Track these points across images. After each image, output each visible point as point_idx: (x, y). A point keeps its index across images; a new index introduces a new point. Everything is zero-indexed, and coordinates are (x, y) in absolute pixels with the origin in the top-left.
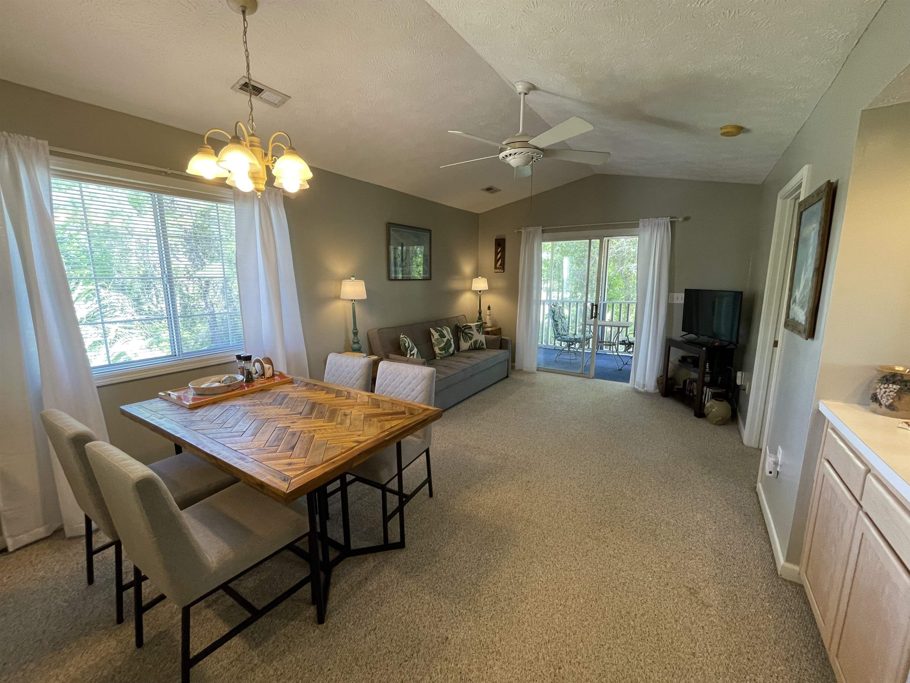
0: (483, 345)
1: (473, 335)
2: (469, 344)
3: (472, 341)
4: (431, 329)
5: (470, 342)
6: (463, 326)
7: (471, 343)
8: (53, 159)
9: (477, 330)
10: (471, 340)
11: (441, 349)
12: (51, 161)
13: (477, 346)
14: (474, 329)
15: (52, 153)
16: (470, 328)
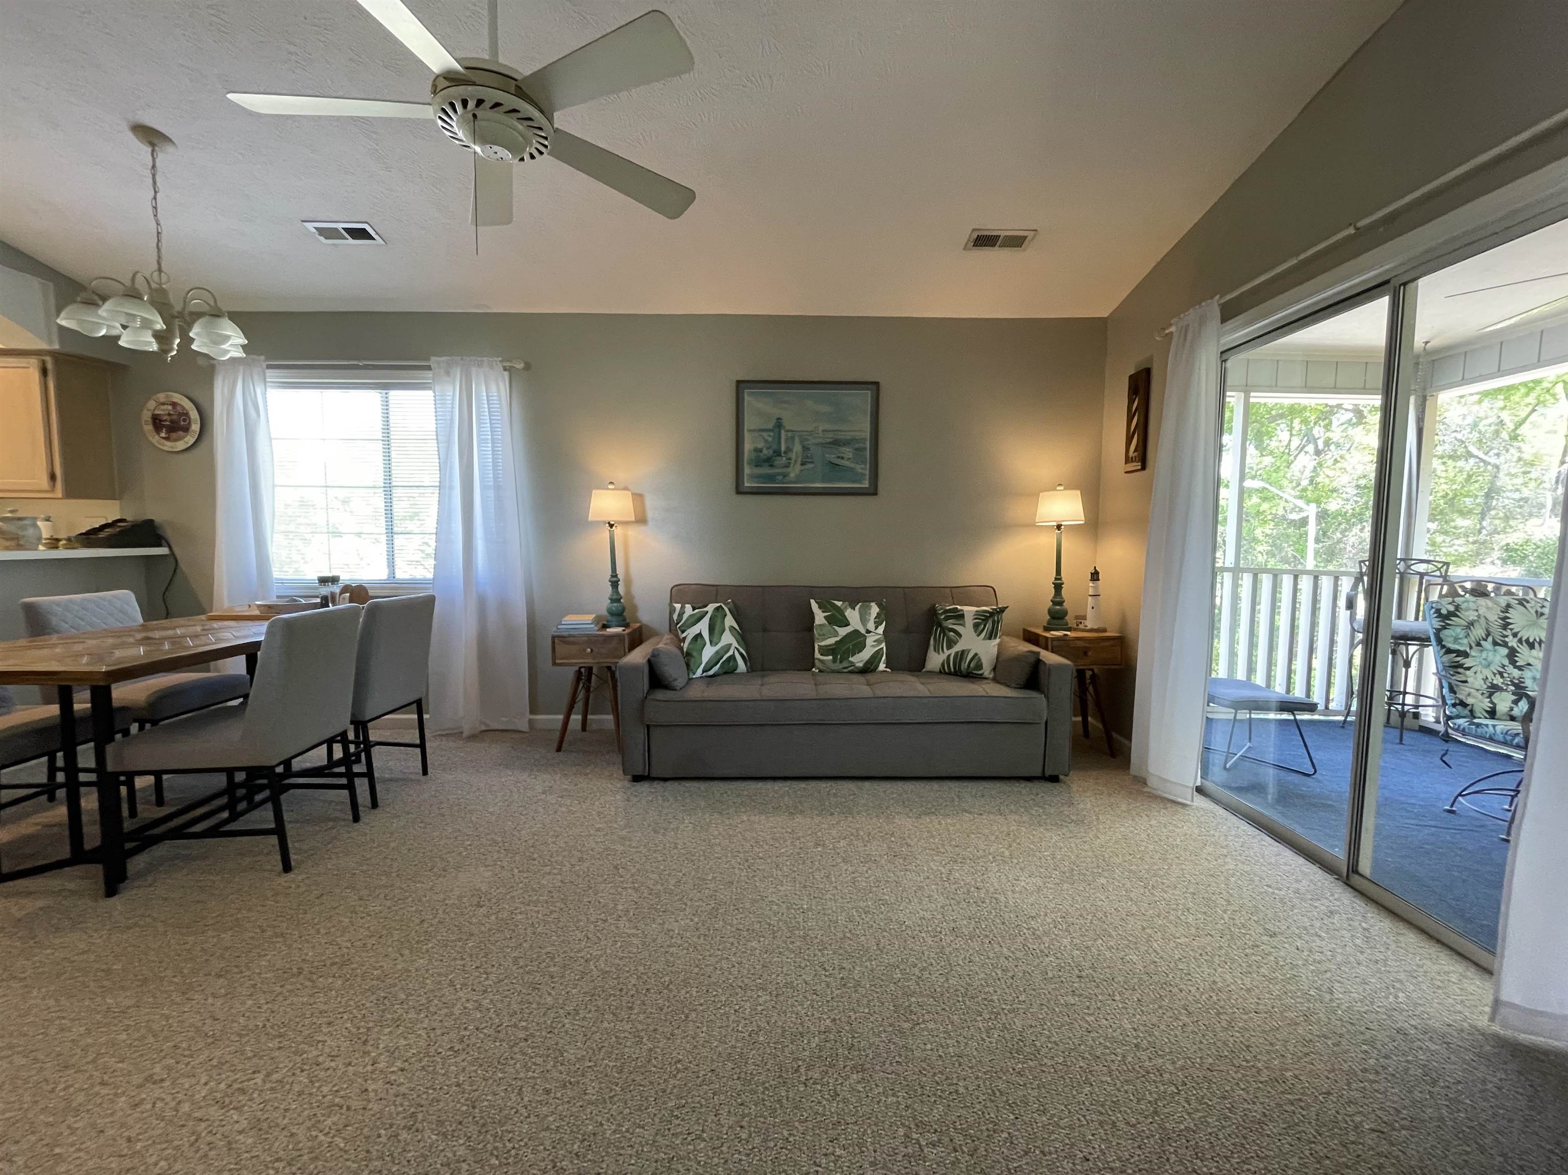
0: (979, 666)
1: (960, 635)
2: (942, 657)
3: (953, 651)
4: (812, 601)
5: (947, 652)
6: (946, 611)
7: (949, 656)
8: (269, 372)
9: (976, 626)
10: (949, 647)
11: (825, 651)
12: (267, 374)
13: (964, 666)
14: (969, 621)
15: (269, 367)
16: (960, 616)
